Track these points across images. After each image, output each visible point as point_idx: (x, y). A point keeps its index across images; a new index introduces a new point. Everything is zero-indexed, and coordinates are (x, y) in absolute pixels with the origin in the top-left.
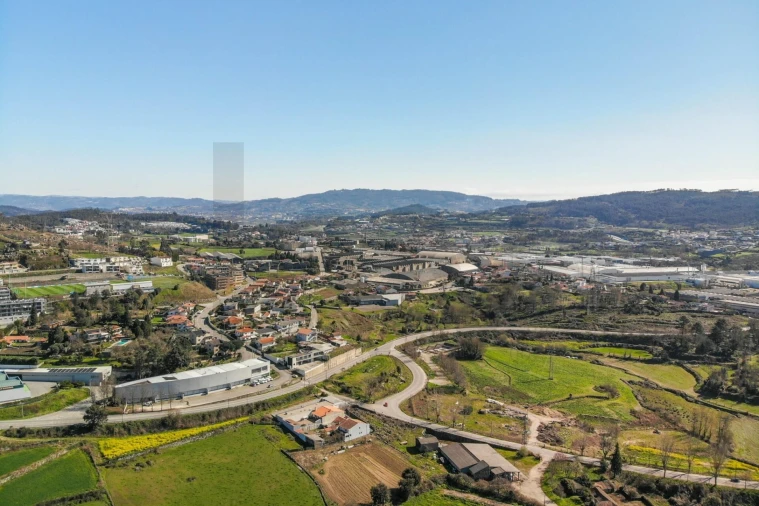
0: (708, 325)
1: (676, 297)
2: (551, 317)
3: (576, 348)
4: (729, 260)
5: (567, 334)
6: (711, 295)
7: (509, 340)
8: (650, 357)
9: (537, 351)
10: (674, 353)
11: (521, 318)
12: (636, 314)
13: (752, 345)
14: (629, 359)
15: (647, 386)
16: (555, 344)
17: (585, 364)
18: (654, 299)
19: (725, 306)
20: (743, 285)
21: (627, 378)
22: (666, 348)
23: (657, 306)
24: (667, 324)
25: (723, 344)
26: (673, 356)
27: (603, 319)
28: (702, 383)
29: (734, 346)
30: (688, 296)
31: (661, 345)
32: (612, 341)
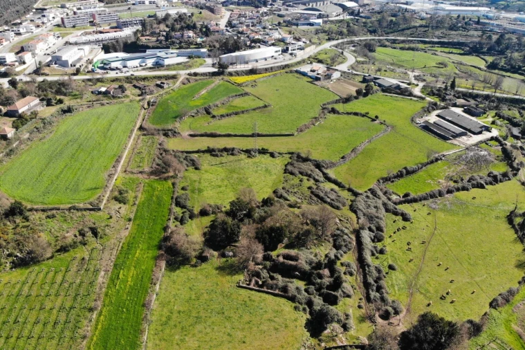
0: (495, 37)
1: (478, 23)
2: (408, 32)
3: (424, 48)
4: (508, 6)
5: (418, 41)
6: (497, 23)
7: (387, 43)
8: (463, 52)
9: (402, 49)
10: (475, 50)
11: (392, 33)
12: (456, 31)
13: (517, 48)
14: (452, 53)
15: (461, 64)
16: (412, 45)
17: (429, 55)
18: (466, 23)
19: (505, 29)
20: (515, 20)
21: (451, 61)
22: (471, 48)
23: (468, 27)
24: (473, 36)
25: (501, 47)
26: (475, 52)
27: (438, 33)
28: (489, 63)
29: (507, 48)
30: (485, 23)
31: (469, 47)
32: (442, 44)
